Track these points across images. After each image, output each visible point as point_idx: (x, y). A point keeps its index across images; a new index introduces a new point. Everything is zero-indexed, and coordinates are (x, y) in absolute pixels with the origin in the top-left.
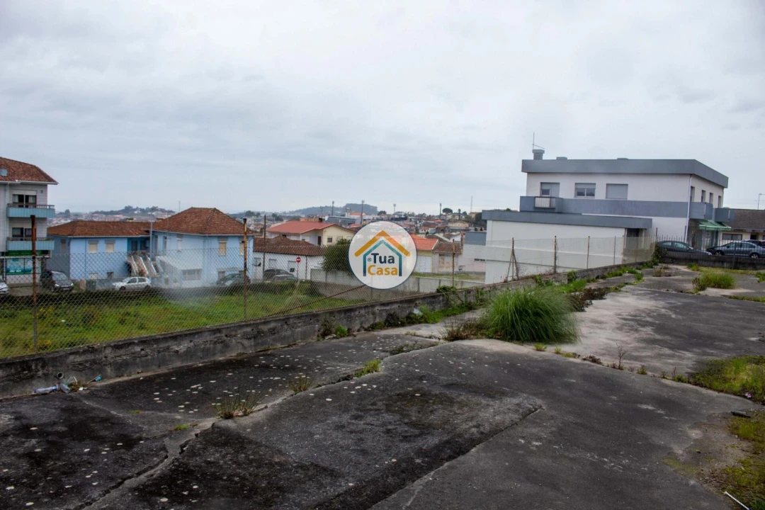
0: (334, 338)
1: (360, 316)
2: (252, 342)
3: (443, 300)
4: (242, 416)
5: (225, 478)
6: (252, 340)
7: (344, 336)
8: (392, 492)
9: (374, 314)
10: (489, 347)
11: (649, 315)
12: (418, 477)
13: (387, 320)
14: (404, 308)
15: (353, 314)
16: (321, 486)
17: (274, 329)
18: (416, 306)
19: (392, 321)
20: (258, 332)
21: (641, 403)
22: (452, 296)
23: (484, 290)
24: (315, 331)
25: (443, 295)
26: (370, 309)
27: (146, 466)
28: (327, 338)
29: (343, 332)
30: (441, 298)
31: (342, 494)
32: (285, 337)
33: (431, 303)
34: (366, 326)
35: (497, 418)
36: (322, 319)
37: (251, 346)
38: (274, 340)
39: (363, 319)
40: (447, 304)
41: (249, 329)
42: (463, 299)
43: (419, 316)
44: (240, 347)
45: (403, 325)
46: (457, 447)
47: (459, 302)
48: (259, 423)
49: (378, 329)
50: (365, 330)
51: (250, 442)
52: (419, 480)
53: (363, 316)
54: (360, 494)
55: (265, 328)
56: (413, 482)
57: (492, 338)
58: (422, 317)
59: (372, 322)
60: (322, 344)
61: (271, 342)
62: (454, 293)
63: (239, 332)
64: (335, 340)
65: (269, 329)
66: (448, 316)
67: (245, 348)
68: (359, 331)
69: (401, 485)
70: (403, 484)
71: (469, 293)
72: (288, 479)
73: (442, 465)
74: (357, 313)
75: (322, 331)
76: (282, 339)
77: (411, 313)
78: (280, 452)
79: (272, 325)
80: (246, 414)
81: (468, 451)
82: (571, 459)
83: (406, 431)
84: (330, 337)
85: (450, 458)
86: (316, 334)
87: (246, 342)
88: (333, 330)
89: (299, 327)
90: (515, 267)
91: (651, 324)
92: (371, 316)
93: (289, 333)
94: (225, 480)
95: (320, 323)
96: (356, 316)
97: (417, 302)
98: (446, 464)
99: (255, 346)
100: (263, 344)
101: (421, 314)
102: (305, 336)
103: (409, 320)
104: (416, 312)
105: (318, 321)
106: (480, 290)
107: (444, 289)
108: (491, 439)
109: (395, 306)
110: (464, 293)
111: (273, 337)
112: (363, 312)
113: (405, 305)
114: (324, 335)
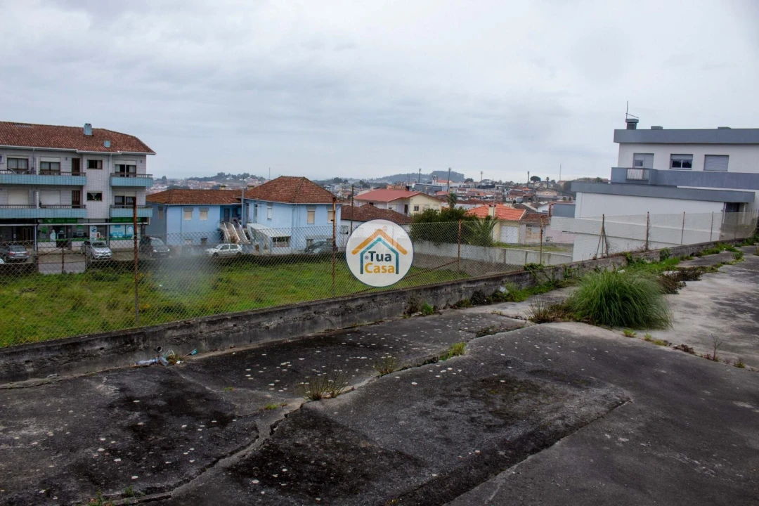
0: (420, 315)
1: (446, 294)
2: (340, 319)
3: (530, 278)
4: (329, 398)
5: (313, 462)
6: (340, 317)
7: (430, 314)
8: (475, 485)
9: (460, 291)
10: (576, 332)
11: (748, 300)
12: (501, 470)
13: (473, 298)
14: (491, 285)
15: (439, 291)
16: (405, 475)
17: (361, 306)
18: (503, 284)
19: (478, 299)
20: (346, 309)
21: (738, 400)
22: (539, 274)
23: (573, 268)
24: (401, 308)
25: (530, 273)
26: (457, 287)
27: (239, 446)
28: (413, 315)
29: (429, 309)
30: (528, 276)
31: (425, 485)
32: (372, 313)
33: (517, 281)
34: (452, 303)
35: (583, 409)
36: (408, 296)
37: (339, 323)
38: (361, 317)
39: (449, 296)
40: (534, 281)
41: (337, 306)
42: (551, 276)
43: (505, 294)
44: (328, 323)
45: (489, 303)
46: (541, 440)
47: (546, 280)
48: (346, 405)
49: (464, 307)
50: (451, 307)
51: (337, 426)
52: (502, 474)
53: (449, 293)
54: (443, 486)
55: (353, 305)
56: (496, 475)
57: (579, 321)
58: (509, 295)
59: (458, 300)
60: (408, 322)
61: (359, 319)
62: (541, 270)
63: (327, 309)
64: (420, 318)
65: (356, 307)
66: (535, 294)
67: (332, 324)
68: (444, 308)
69: (483, 478)
70: (486, 477)
71: (557, 270)
72: (373, 466)
73: (526, 458)
74: (443, 290)
75: (408, 308)
76: (369, 316)
77: (497, 291)
78: (365, 437)
79: (360, 302)
80: (333, 396)
81: (552, 444)
82: (659, 459)
83: (490, 421)
84: (416, 314)
85: (534, 451)
86: (403, 311)
87: (334, 319)
88: (420, 307)
89: (386, 304)
90: (605, 245)
91: (750, 310)
92: (457, 293)
93: (375, 310)
94: (313, 465)
95: (407, 300)
96: (443, 294)
97: (504, 280)
98: (530, 457)
99: (343, 322)
100: (350, 321)
101: (507, 292)
102: (391, 313)
103: (495, 298)
104: (503, 289)
105: (404, 298)
106: (568, 268)
107: (532, 266)
108: (576, 433)
109: (482, 284)
110: (551, 271)
111: (360, 314)
112: (449, 289)
113: (492, 283)
114: (410, 312)
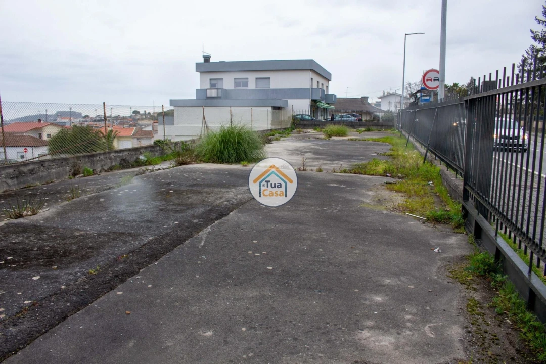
0: (82, 177)
1: (100, 161)
2: (15, 181)
3: (160, 150)
4: (31, 215)
6: (15, 179)
7: (90, 175)
8: (185, 240)
9: (110, 159)
10: (208, 167)
11: (305, 148)
12: (201, 230)
13: (121, 164)
14: (133, 155)
15: (94, 159)
16: (126, 242)
17: (33, 170)
18: (141, 153)
19: (125, 164)
20: (19, 172)
21: (329, 184)
22: (165, 147)
23: (187, 143)
24: (66, 173)
25: (159, 146)
26: (107, 155)
28: (77, 177)
29: (89, 172)
30: (158, 148)
31: (146, 244)
32: (42, 176)
33: (152, 151)
34: (106, 168)
35: (238, 196)
36: (72, 161)
37: (14, 185)
38: (33, 179)
39: (103, 162)
40: (163, 152)
41: (11, 171)
42: (173, 148)
43: (144, 160)
44: (5, 185)
45: (133, 167)
46: (222, 213)
47: (171, 151)
48: (49, 217)
49: (116, 169)
50: (106, 171)
51: (48, 228)
52: (202, 232)
53: (102, 160)
54: (161, 243)
55: (25, 169)
56: (198, 233)
57: (208, 162)
58: (147, 161)
59: (110, 166)
60: (74, 180)
61: (32, 181)
62: (167, 144)
63: (3, 172)
64: (84, 178)
65: (29, 170)
66: (165, 160)
67: (9, 186)
68: (100, 172)
69: (190, 236)
70: (192, 235)
71: (177, 145)
72: (95, 242)
73: (214, 223)
74: (98, 158)
75: (72, 171)
76: (40, 179)
77: (138, 158)
78: (77, 230)
79: (31, 167)
80: (34, 214)
81: (228, 214)
82: (303, 211)
83: (176, 208)
84: (79, 176)
85: (217, 219)
86: (68, 174)
87: (9, 181)
88: (82, 171)
89: (53, 169)
90: (205, 127)
91: (310, 152)
92: (109, 161)
93: (45, 173)
94: (37, 250)
95: (70, 165)
96: (98, 161)
97: (142, 151)
98: (216, 222)
99: (18, 184)
100: (24, 183)
101: (145, 159)
102: (59, 176)
103: (137, 164)
104: (142, 157)
105: (68, 164)
106: (184, 143)
107: (159, 141)
108: (240, 207)
109: (126, 153)
110: (173, 145)
111: (33, 177)
112: (102, 157)
113: (133, 153)
114: (75, 175)
